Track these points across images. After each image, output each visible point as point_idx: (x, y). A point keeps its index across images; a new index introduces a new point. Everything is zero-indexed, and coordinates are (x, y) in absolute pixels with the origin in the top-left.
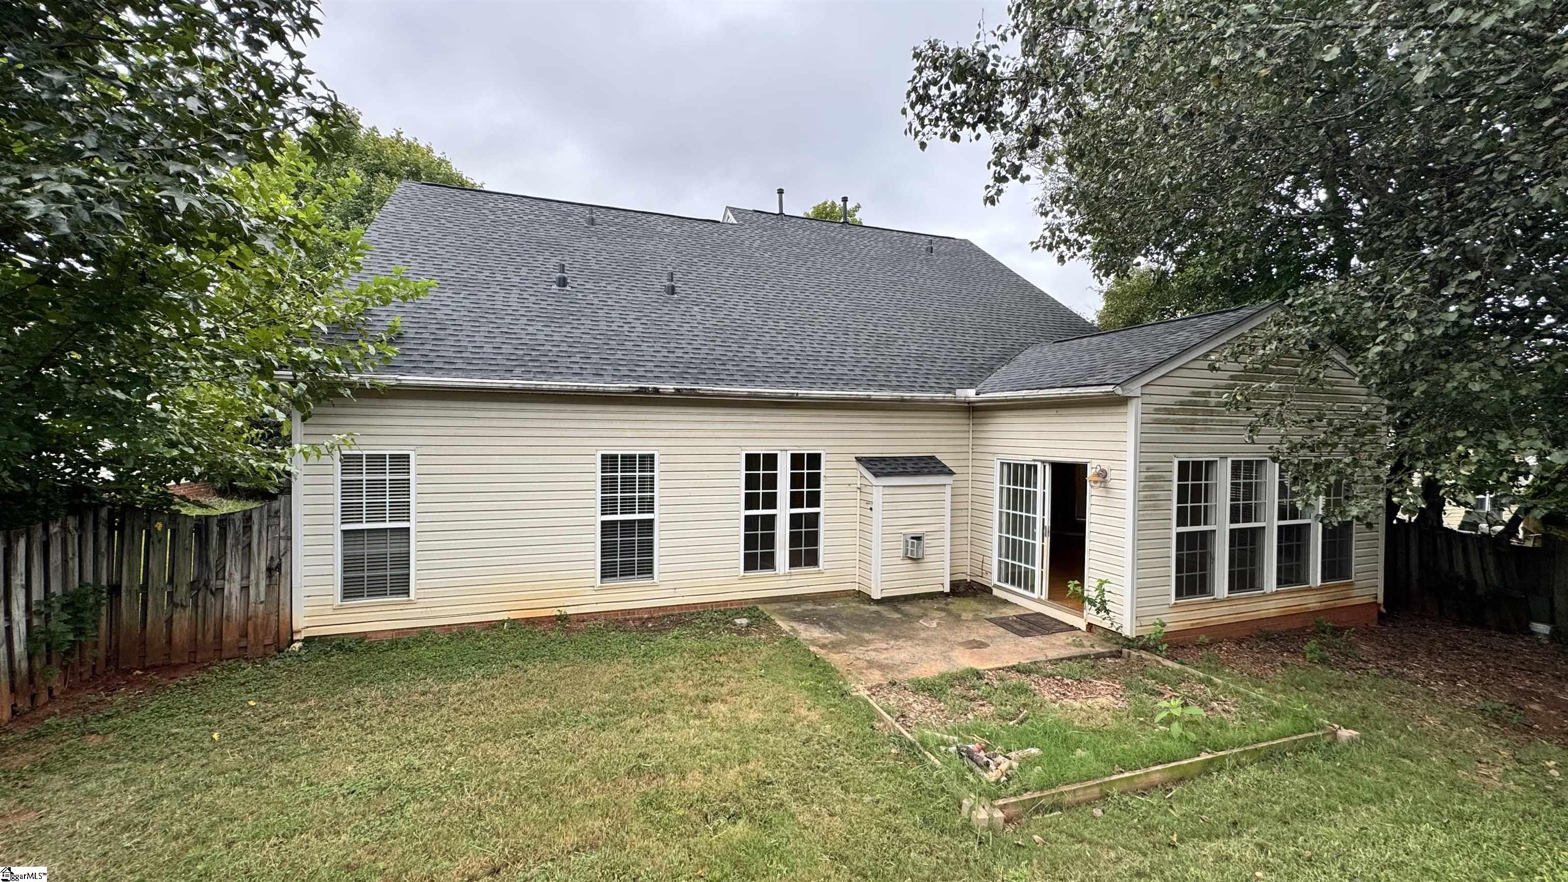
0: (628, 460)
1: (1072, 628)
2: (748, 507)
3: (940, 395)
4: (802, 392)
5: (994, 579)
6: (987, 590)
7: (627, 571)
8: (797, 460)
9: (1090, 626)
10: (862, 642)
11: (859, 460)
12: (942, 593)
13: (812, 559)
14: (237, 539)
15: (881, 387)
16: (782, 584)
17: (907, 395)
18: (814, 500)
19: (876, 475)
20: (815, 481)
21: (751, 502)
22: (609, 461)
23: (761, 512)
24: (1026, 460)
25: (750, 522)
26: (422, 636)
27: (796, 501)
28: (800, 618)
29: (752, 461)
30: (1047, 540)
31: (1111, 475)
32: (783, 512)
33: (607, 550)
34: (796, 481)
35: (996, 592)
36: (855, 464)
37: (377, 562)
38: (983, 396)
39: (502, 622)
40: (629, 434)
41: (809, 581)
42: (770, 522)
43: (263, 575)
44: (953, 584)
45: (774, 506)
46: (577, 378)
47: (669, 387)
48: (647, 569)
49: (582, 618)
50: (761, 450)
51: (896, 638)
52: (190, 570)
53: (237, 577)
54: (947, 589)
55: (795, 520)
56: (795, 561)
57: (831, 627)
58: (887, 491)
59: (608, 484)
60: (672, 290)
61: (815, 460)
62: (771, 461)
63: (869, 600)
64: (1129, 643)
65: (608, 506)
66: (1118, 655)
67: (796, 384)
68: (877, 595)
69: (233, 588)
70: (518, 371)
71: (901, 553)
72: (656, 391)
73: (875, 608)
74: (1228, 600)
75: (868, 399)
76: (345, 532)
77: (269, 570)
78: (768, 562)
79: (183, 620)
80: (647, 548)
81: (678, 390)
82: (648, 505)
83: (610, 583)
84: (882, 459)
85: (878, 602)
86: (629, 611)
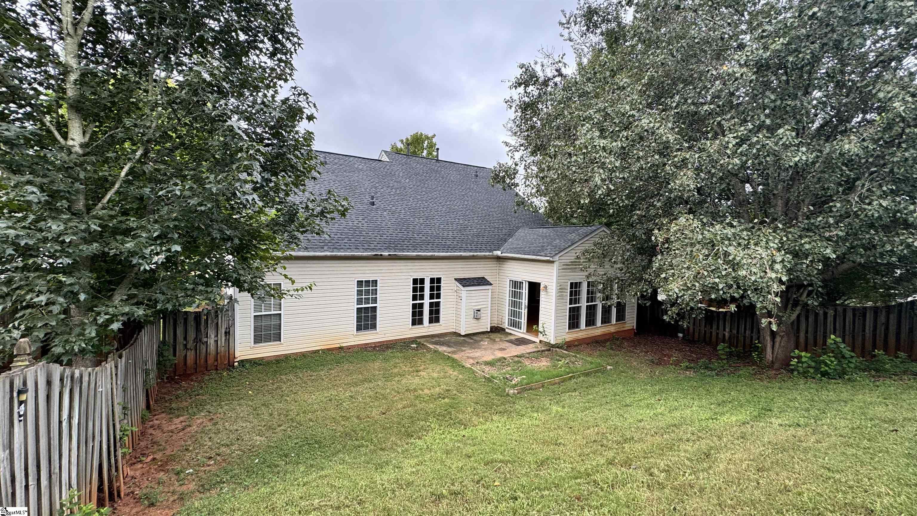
0: (367, 282)
1: (534, 342)
2: (413, 300)
3: (487, 254)
4: (436, 254)
5: (507, 326)
6: (504, 330)
7: (366, 328)
8: (432, 280)
9: (541, 341)
10: (462, 351)
11: (455, 279)
12: (487, 332)
13: (437, 320)
14: (213, 321)
15: (465, 251)
16: (426, 330)
17: (475, 254)
18: (438, 296)
19: (463, 286)
20: (439, 288)
21: (414, 298)
22: (360, 283)
23: (418, 302)
24: (519, 280)
25: (414, 306)
26: (286, 358)
27: (432, 297)
28: (436, 343)
29: (415, 281)
30: (526, 310)
31: (548, 287)
32: (427, 301)
33: (359, 319)
34: (432, 289)
35: (507, 330)
36: (454, 281)
37: (268, 328)
38: (504, 255)
39: (319, 351)
40: (368, 272)
41: (436, 329)
42: (421, 305)
43: (223, 335)
44: (491, 328)
45: (423, 299)
46: (349, 250)
47: (386, 254)
48: (374, 326)
49: (349, 348)
50: (419, 276)
51: (474, 349)
52: (192, 335)
53: (213, 336)
54: (489, 330)
55: (431, 304)
56: (431, 321)
57: (449, 346)
58: (468, 292)
59: (359, 293)
60: (373, 204)
61: (439, 280)
62: (422, 281)
63: (460, 335)
64: (553, 346)
65: (359, 301)
66: (549, 350)
67: (433, 250)
68: (463, 334)
69: (211, 341)
70: (326, 248)
71: (472, 316)
72: (381, 255)
73: (462, 338)
74: (585, 330)
75: (461, 256)
76: (255, 316)
77: (226, 333)
78: (421, 322)
79: (191, 355)
80: (374, 318)
81: (390, 255)
82: (375, 300)
83: (360, 333)
84: (465, 279)
85: (464, 336)
86: (367, 344)
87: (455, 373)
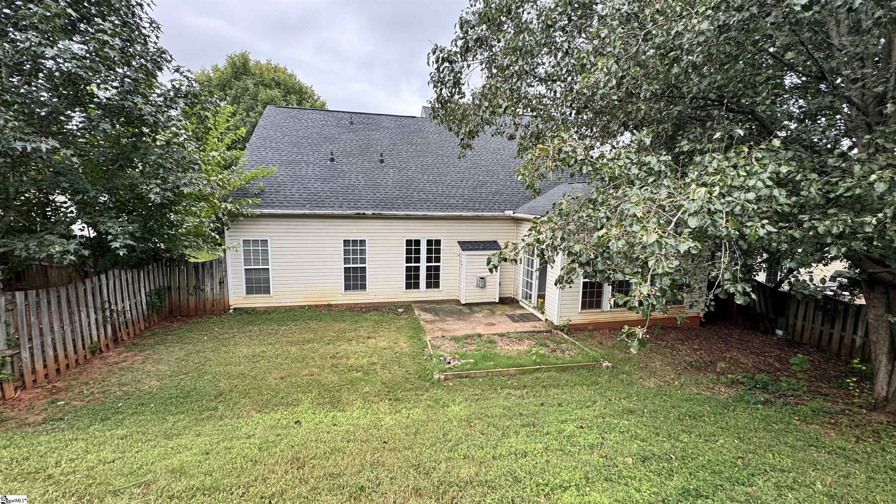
0: (355, 242)
1: (540, 320)
2: (407, 263)
3: (496, 214)
4: (429, 213)
5: (520, 298)
6: (515, 302)
7: (355, 288)
8: (429, 242)
9: (546, 320)
10: (444, 321)
11: (459, 242)
12: (495, 303)
13: (437, 285)
14: (208, 271)
15: (469, 210)
16: (423, 295)
17: (480, 214)
18: (438, 260)
19: (463, 250)
20: (438, 251)
21: (408, 260)
22: (346, 243)
23: (413, 265)
25: (408, 269)
26: (275, 309)
27: (429, 260)
28: (425, 310)
29: (409, 243)
30: (537, 281)
32: (423, 265)
33: (347, 279)
34: (429, 251)
35: (521, 303)
36: (458, 245)
37: (258, 281)
38: (516, 215)
39: (306, 306)
40: (355, 231)
41: (434, 295)
42: (417, 269)
43: (218, 285)
44: (500, 299)
45: (419, 263)
46: (331, 209)
47: (369, 212)
48: (363, 287)
49: (337, 306)
50: (413, 237)
51: (459, 320)
52: (193, 282)
53: (209, 285)
54: (497, 301)
55: (429, 269)
56: (429, 286)
57: (436, 314)
58: (468, 257)
59: (346, 252)
60: (382, 161)
61: (438, 242)
62: (418, 243)
63: (460, 304)
64: (556, 328)
65: (346, 261)
66: (550, 332)
67: (428, 209)
68: (463, 302)
69: (208, 289)
70: (308, 206)
71: (475, 284)
72: (364, 214)
73: (461, 307)
74: (610, 311)
75: (461, 216)
76: (245, 269)
77: (220, 283)
78: (417, 286)
79: (192, 300)
80: (364, 278)
81: (373, 214)
82: (363, 261)
83: (349, 292)
84: (465, 242)
85: (464, 305)
86: (357, 304)
87: (405, 345)
